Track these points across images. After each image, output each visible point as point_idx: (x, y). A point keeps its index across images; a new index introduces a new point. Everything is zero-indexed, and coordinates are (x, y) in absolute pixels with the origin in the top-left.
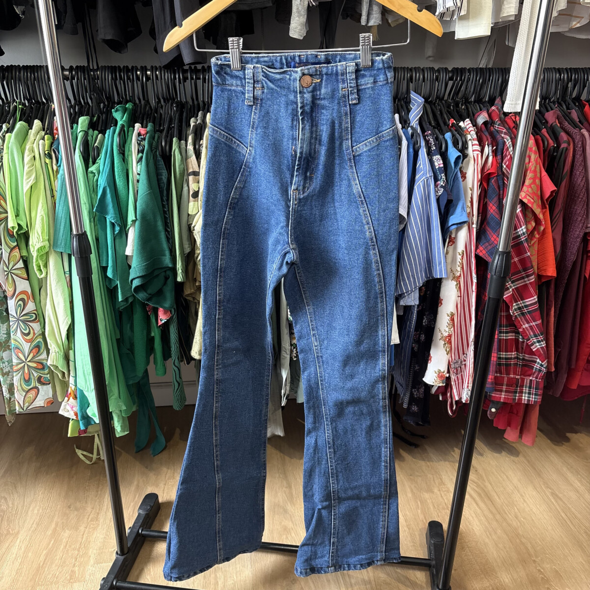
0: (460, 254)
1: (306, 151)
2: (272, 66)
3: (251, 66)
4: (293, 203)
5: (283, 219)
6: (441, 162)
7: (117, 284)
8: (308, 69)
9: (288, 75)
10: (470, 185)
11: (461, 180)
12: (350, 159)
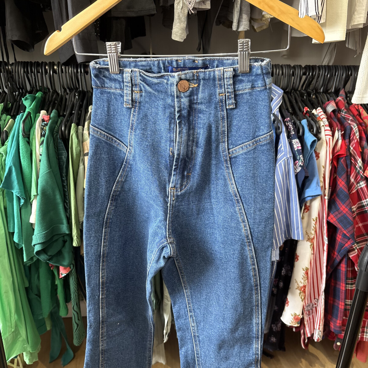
0: (314, 220)
1: (183, 153)
2: (150, 70)
3: (128, 70)
4: (170, 200)
5: (161, 213)
6: (300, 145)
7: (22, 247)
8: (185, 74)
9: (165, 79)
10: (323, 164)
11: (315, 158)
12: (226, 161)
